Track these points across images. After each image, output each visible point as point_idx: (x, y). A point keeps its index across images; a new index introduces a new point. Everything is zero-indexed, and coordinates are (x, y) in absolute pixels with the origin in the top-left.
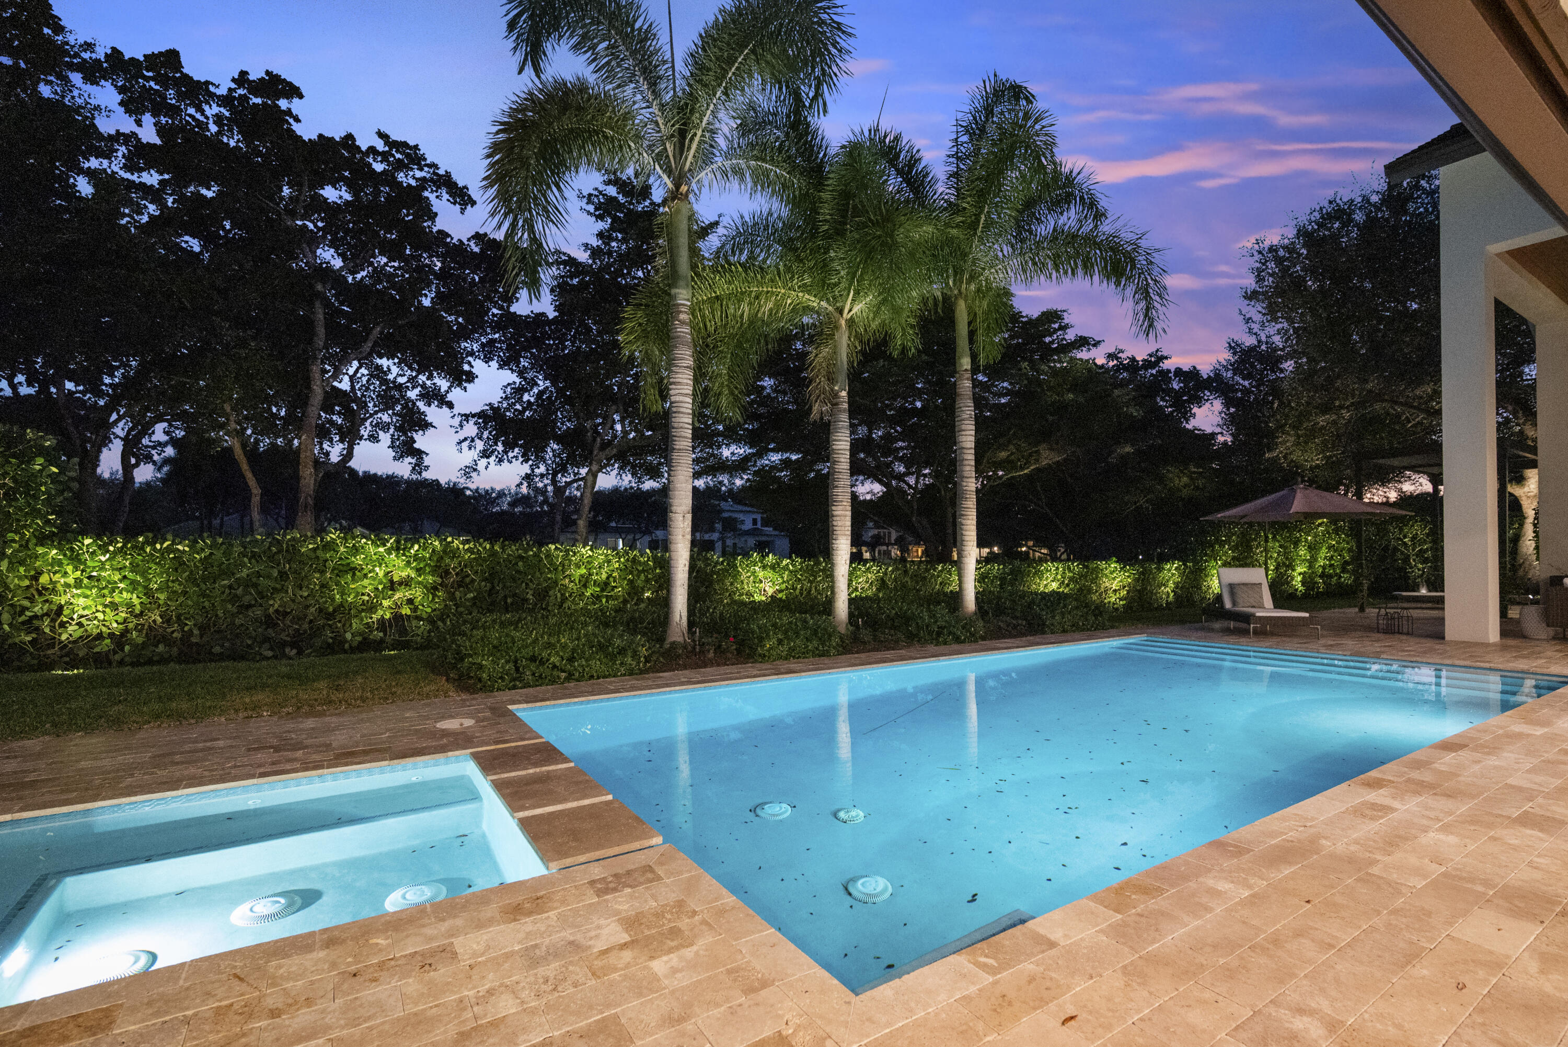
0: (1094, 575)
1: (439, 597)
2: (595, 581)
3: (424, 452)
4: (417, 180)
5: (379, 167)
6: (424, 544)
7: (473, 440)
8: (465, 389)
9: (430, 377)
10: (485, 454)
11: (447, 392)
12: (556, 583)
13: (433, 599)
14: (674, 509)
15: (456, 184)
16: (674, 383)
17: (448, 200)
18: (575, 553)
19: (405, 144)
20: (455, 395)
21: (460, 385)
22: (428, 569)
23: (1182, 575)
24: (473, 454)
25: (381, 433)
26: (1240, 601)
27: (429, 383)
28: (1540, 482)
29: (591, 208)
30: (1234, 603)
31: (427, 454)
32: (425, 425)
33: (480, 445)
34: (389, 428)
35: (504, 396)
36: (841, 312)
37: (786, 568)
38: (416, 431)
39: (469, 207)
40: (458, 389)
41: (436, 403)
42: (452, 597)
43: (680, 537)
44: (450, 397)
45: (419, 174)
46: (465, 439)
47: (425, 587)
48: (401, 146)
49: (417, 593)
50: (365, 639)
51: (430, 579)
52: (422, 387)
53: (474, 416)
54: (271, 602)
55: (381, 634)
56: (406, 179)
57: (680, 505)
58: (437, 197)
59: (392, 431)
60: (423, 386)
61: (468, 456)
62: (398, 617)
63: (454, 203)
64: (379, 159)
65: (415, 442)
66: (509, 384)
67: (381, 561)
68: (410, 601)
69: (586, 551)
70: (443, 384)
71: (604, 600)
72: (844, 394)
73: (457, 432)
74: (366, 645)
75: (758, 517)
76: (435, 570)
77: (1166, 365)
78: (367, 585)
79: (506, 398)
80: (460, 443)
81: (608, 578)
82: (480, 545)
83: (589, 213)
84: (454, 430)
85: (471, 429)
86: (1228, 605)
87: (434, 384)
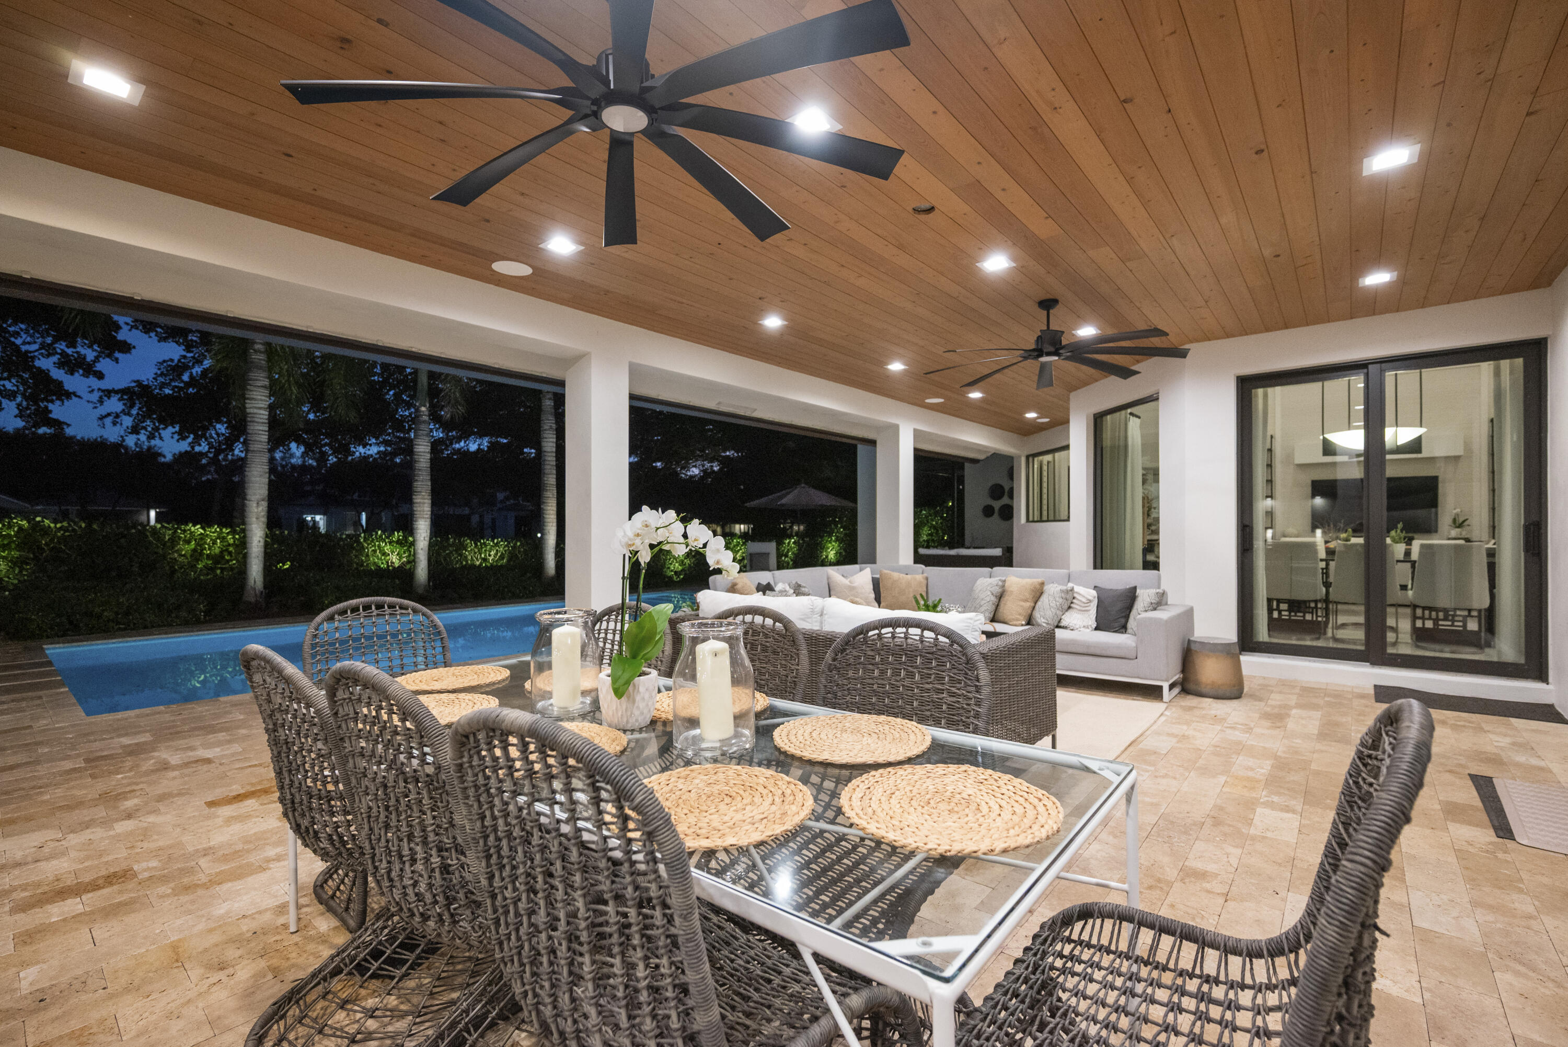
1: (27, 570)
2: (207, 555)
6: (9, 523)
7: (118, 416)
8: (117, 360)
9: (72, 345)
11: (94, 362)
12: (164, 557)
13: (20, 572)
14: (248, 497)
18: (185, 531)
20: (104, 365)
21: (110, 356)
22: (13, 546)
26: (754, 565)
27: (70, 351)
32: (63, 394)
33: (128, 421)
34: (15, 397)
35: (159, 372)
38: (52, 401)
40: (108, 360)
41: (81, 371)
42: (43, 570)
43: (254, 519)
44: (99, 367)
47: (11, 561)
51: (15, 554)
52: (60, 354)
53: (120, 391)
57: (255, 494)
59: (19, 399)
60: (63, 354)
65: (51, 412)
66: (164, 361)
70: (90, 355)
71: (218, 572)
73: (95, 408)
76: (22, 546)
79: (162, 374)
80: (102, 418)
81: (222, 552)
82: (75, 523)
84: (91, 405)
85: (114, 405)
87: (77, 352)
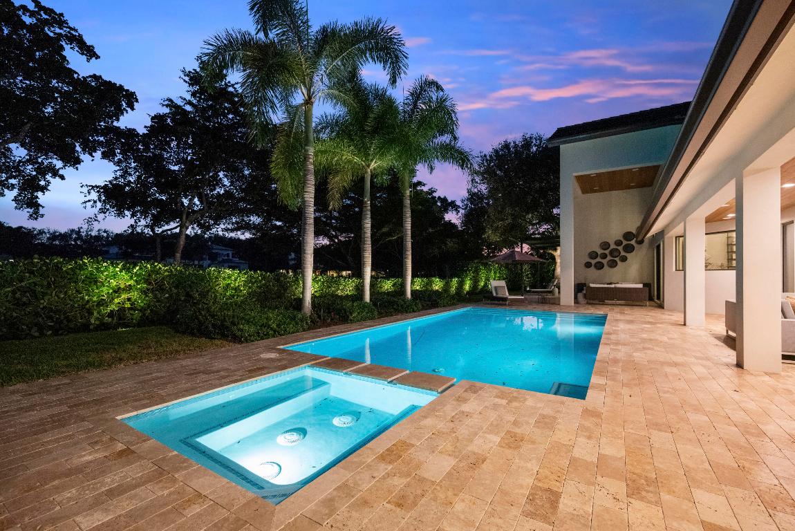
0: (430, 283)
1: (148, 297)
3: (41, 206)
4: (55, 34)
5: (28, 20)
7: (95, 202)
10: (102, 211)
13: (145, 298)
15: (85, 43)
16: (306, 192)
17: (78, 51)
19: (52, 11)
22: (143, 281)
23: (458, 283)
24: (96, 210)
25: (6, 190)
26: (499, 293)
28: (561, 251)
29: (187, 79)
30: (497, 293)
31: (43, 207)
33: (99, 205)
36: (369, 166)
37: (320, 280)
38: (39, 191)
39: (94, 58)
41: (50, 175)
42: (155, 297)
45: (58, 31)
46: (89, 201)
47: (140, 291)
48: (49, 11)
49: (134, 295)
50: (101, 322)
51: (144, 287)
53: (97, 187)
54: (42, 301)
55: (110, 319)
56: (50, 32)
58: (71, 48)
61: (91, 211)
62: (122, 310)
63: (82, 54)
64: (28, 14)
65: (37, 199)
66: (114, 171)
67: (115, 276)
68: (129, 299)
69: (228, 271)
71: (235, 297)
72: (369, 202)
73: (84, 196)
74: (103, 326)
75: (230, 253)
76: (147, 281)
77: (435, 194)
78: (105, 290)
80: (86, 203)
83: (185, 81)
85: (94, 196)
86: (495, 295)
87: (50, 163)
